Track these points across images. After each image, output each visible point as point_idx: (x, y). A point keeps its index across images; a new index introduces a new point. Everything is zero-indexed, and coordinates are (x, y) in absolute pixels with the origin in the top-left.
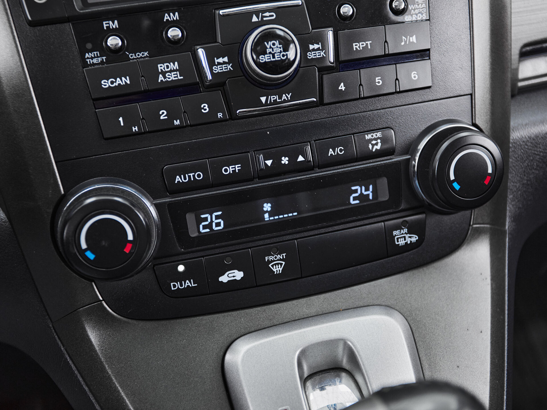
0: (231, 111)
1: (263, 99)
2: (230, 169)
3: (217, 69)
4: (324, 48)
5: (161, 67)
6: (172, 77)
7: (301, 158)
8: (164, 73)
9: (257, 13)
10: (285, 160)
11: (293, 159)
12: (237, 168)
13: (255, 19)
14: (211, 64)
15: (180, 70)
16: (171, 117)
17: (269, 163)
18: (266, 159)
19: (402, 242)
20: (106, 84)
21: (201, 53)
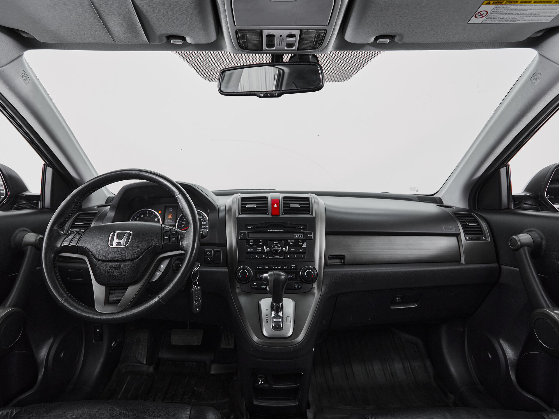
0: (268, 257)
1: (274, 256)
2: (266, 267)
3: (267, 250)
4: (286, 249)
5: (258, 248)
6: (259, 250)
7: (279, 267)
8: (258, 250)
9: (275, 242)
10: (276, 267)
11: (278, 267)
12: (268, 267)
13: (275, 243)
14: (266, 249)
15: (261, 249)
16: (258, 257)
17: (273, 267)
18: (273, 266)
19: (297, 287)
20: (249, 250)
21: (265, 247)
